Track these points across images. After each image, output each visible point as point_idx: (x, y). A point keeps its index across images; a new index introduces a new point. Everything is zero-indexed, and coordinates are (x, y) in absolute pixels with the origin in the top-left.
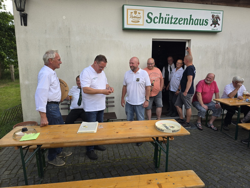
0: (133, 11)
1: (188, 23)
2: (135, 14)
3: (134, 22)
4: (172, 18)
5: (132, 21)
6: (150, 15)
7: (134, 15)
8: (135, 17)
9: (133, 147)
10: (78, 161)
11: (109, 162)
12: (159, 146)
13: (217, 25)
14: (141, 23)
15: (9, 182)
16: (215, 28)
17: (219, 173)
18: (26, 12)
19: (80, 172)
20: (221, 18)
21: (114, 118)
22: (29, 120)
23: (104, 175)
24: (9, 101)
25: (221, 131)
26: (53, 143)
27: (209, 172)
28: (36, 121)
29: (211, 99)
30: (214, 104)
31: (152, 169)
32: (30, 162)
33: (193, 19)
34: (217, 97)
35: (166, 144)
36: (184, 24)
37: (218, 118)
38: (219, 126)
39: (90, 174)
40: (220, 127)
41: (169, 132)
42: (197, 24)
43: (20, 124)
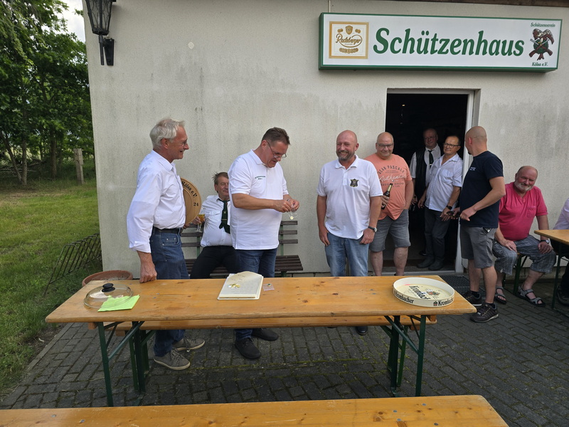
0: (344, 27)
1: (474, 50)
2: (349, 34)
3: (345, 51)
4: (434, 40)
5: (341, 50)
6: (383, 34)
7: (345, 35)
8: (347, 40)
9: (340, 336)
10: (218, 360)
11: (285, 368)
12: (402, 335)
13: (546, 54)
14: (361, 52)
15: (73, 398)
16: (540, 62)
17: (548, 408)
18: (111, 35)
19: (222, 385)
20: (556, 38)
21: (298, 267)
22: (115, 268)
23: (274, 395)
24: (73, 225)
25: (553, 307)
26: (167, 319)
27: (522, 403)
28: (128, 269)
29: (528, 229)
30: (536, 242)
31: (384, 389)
32: (117, 358)
33: (486, 42)
34: (544, 224)
35: (419, 332)
36: (464, 53)
37: (546, 276)
38: (548, 294)
39: (243, 390)
40: (549, 297)
41: (427, 305)
42: (497, 53)
43: (96, 275)
